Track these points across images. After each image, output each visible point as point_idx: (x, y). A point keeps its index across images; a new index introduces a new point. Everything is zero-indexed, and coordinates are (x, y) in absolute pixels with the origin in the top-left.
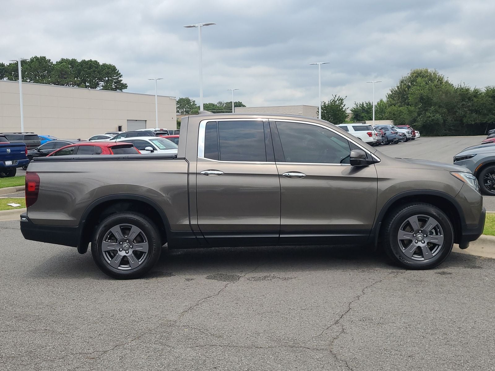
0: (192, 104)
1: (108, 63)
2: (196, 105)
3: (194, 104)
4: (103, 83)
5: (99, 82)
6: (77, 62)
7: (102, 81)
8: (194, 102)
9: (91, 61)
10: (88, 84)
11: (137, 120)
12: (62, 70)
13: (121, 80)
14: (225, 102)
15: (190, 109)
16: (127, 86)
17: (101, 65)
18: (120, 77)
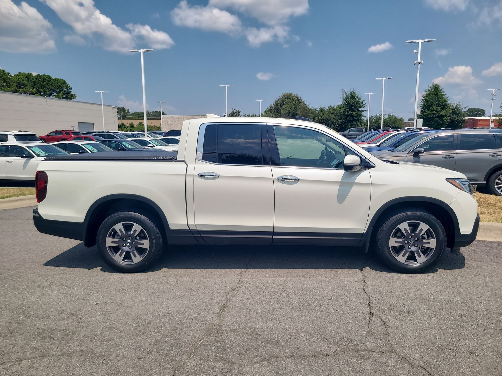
0: (126, 112)
1: (59, 78)
2: (130, 112)
3: (128, 112)
4: (55, 93)
5: (52, 92)
6: (32, 76)
7: (55, 92)
8: (128, 110)
9: (44, 75)
10: (43, 94)
11: (86, 123)
12: (20, 82)
13: (71, 92)
14: (152, 111)
15: (125, 115)
16: (76, 97)
17: (53, 79)
18: (70, 89)
